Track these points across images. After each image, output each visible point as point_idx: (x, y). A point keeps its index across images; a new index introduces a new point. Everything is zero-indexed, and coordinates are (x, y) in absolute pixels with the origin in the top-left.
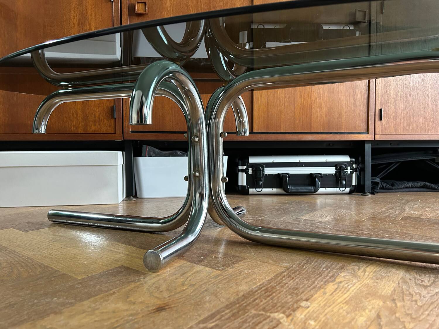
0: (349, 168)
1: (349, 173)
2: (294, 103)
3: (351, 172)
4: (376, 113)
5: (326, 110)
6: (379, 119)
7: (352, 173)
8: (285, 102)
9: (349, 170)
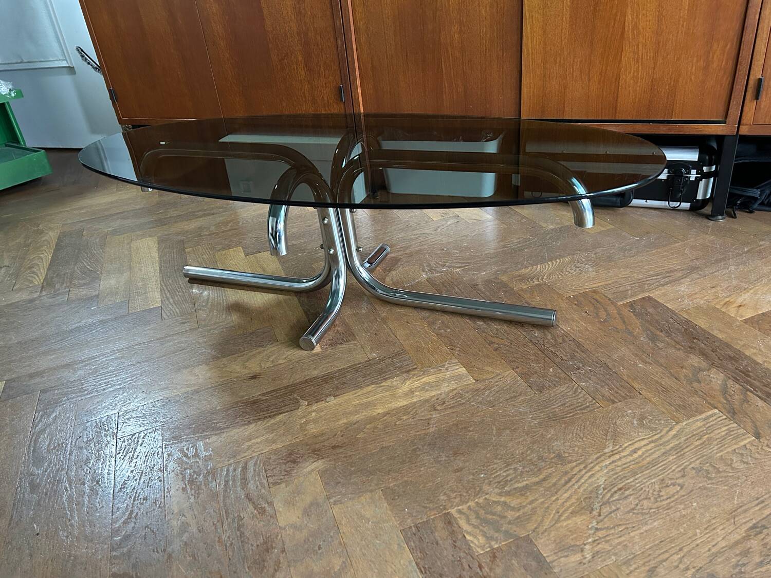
0: (694, 172)
1: (692, 179)
2: (589, 71)
3: (696, 178)
4: (749, 86)
5: (647, 82)
6: (754, 98)
7: (698, 180)
8: (573, 70)
9: (693, 175)
